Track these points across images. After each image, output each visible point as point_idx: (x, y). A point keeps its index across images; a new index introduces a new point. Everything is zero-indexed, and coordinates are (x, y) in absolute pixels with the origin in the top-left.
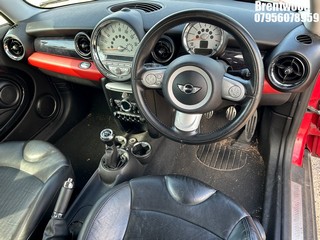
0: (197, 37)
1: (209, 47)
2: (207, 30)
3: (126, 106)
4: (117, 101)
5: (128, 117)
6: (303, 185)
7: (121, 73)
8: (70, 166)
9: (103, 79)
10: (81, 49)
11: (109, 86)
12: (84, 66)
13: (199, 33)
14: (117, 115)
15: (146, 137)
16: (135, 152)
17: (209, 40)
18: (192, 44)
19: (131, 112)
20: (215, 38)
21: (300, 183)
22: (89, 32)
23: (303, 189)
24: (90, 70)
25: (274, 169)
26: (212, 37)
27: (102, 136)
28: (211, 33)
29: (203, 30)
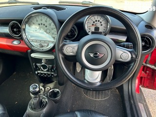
0: (93, 25)
1: (100, 31)
2: (99, 21)
3: (44, 67)
4: (38, 65)
5: (45, 74)
6: (143, 104)
7: (42, 47)
8: (7, 112)
9: (29, 51)
10: (14, 32)
11: (33, 55)
12: (16, 43)
13: (94, 22)
14: (38, 73)
15: (55, 85)
16: (50, 96)
17: (100, 27)
18: (90, 29)
19: (48, 71)
20: (104, 25)
21: (141, 103)
22: (20, 21)
23: (144, 106)
24: (20, 45)
25: (127, 97)
26: (101, 25)
27: (31, 89)
28: (101, 22)
29: (96, 21)
